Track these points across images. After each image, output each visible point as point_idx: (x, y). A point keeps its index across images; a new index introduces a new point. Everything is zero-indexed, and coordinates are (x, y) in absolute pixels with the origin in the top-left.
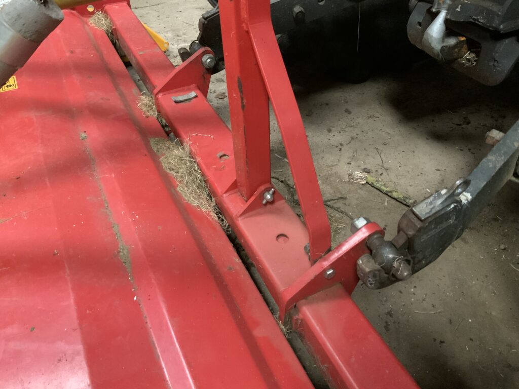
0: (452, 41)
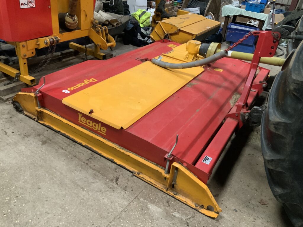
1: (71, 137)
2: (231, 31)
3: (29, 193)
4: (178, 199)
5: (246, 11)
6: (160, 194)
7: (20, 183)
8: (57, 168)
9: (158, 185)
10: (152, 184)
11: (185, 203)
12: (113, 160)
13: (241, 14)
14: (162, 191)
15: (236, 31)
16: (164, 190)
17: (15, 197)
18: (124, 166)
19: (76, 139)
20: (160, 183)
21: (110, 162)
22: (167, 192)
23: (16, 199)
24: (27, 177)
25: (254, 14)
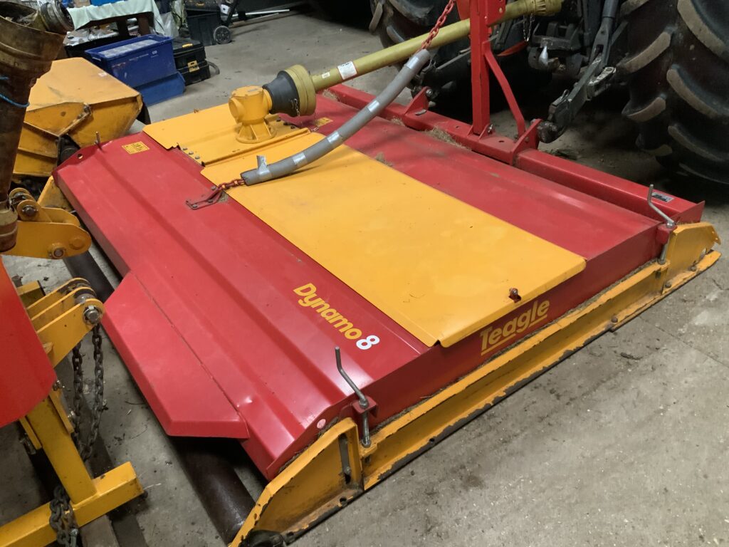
0: (552, 60)
1: (465, 415)
2: (119, 65)
3: (684, 511)
4: (677, 287)
5: (97, 7)
6: (665, 306)
7: (648, 533)
8: (587, 454)
9: (647, 302)
10: (643, 309)
11: (686, 281)
12: (567, 351)
13: (91, 20)
14: (659, 301)
15: (130, 60)
16: (658, 297)
17: (703, 541)
18: (589, 337)
19: (480, 405)
20: (642, 297)
21: (567, 360)
22: (663, 296)
23: (711, 538)
24: (625, 517)
25: (121, 5)
